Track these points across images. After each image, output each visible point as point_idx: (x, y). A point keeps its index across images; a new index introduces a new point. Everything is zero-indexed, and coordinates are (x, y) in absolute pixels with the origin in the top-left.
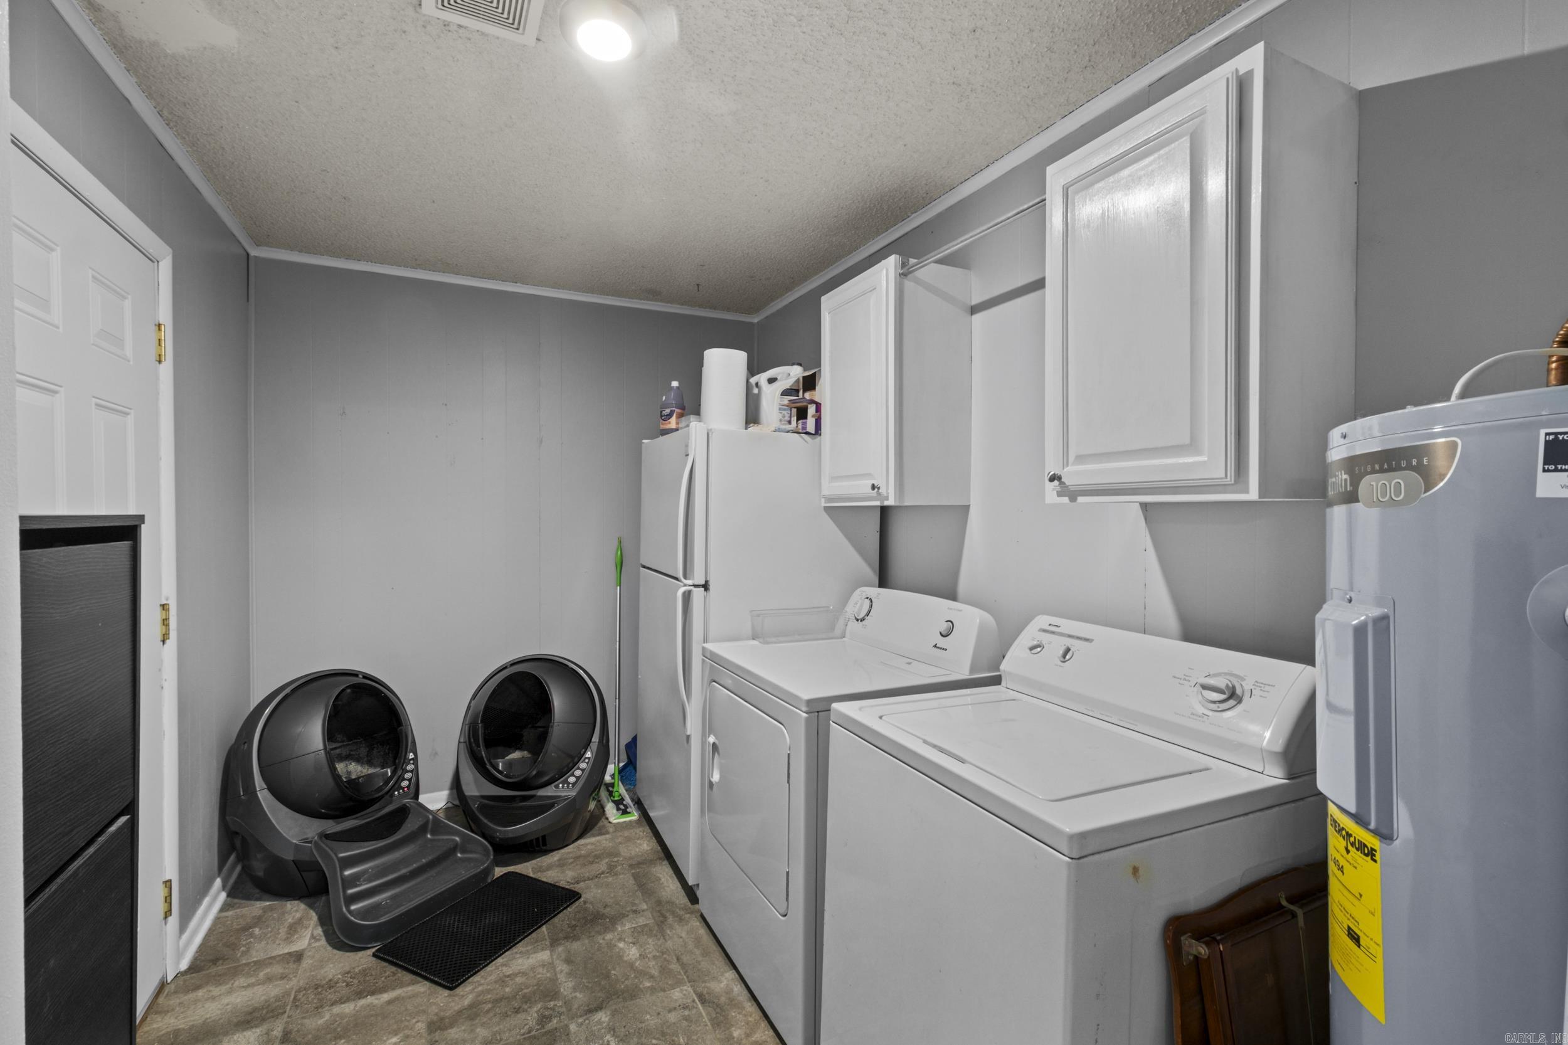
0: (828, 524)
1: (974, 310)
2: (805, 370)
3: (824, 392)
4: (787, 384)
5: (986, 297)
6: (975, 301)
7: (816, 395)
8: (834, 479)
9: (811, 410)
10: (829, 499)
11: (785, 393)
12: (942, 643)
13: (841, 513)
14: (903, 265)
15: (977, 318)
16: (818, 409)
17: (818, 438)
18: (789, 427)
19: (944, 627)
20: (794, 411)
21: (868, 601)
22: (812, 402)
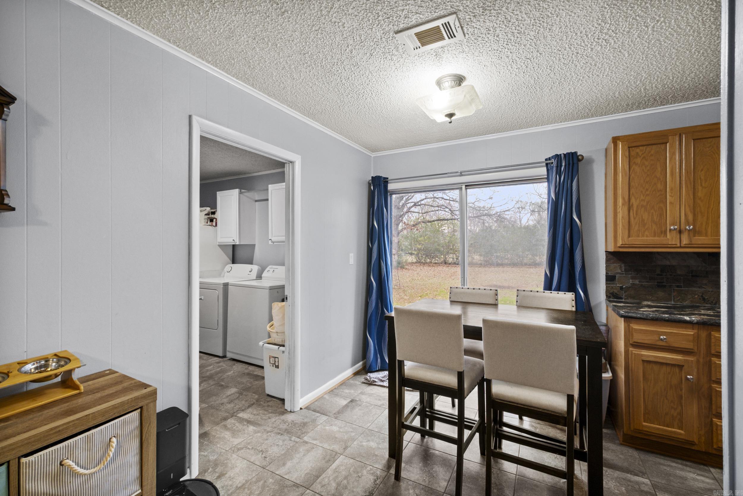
0: (219, 249)
1: (256, 201)
2: (211, 209)
3: (218, 215)
4: (206, 212)
5: (259, 199)
6: (257, 199)
7: (215, 216)
8: (221, 238)
9: (214, 220)
10: (219, 243)
11: (206, 215)
12: (250, 273)
13: (222, 247)
14: (240, 191)
15: (257, 203)
16: (216, 219)
17: (216, 227)
18: (208, 224)
19: (250, 270)
20: (209, 220)
21: (230, 268)
22: (215, 218)
